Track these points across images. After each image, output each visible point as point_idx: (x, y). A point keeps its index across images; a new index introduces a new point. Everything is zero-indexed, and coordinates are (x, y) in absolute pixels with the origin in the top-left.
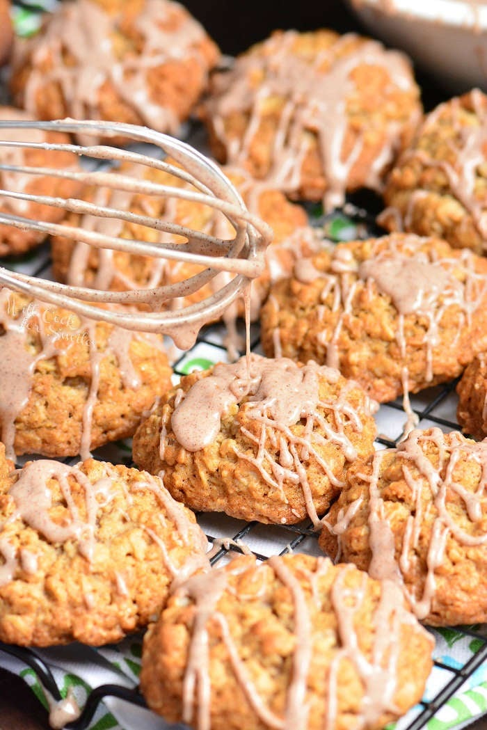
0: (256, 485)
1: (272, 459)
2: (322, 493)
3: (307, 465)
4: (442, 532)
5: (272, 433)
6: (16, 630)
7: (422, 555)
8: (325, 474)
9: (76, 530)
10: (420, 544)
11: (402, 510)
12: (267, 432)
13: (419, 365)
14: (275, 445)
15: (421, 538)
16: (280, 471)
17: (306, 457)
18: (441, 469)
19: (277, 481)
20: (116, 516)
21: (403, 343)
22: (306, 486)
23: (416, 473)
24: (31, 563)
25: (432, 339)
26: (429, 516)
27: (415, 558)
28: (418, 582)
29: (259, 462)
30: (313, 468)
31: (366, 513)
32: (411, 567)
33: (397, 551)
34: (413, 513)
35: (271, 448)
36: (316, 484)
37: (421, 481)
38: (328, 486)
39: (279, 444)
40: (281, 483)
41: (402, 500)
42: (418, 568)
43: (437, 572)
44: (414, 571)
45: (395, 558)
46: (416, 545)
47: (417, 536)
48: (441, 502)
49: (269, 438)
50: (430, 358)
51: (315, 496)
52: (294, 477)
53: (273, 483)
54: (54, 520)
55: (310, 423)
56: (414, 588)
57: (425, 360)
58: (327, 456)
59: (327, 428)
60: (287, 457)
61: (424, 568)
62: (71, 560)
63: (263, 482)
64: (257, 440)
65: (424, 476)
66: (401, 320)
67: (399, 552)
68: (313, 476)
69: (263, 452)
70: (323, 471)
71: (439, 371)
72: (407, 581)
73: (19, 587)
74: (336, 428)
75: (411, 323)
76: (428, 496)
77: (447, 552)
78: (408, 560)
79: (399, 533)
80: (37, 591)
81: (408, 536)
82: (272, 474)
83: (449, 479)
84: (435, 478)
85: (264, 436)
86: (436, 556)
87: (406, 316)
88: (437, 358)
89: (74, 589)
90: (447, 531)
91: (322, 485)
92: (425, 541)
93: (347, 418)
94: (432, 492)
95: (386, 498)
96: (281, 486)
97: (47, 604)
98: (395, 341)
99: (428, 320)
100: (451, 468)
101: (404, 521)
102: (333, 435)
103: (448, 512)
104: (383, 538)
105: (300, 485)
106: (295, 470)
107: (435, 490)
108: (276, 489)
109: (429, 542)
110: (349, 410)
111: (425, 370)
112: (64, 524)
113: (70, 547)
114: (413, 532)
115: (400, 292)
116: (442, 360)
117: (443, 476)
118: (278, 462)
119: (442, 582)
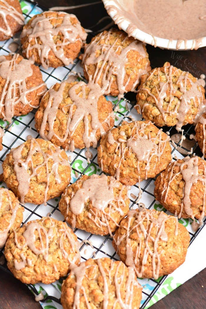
0: (94, 227)
1: (99, 219)
3: (109, 221)
4: (146, 253)
6: (26, 281)
7: (141, 259)
8: (114, 223)
9: (43, 251)
10: (140, 256)
11: (136, 244)
12: (98, 212)
13: (143, 175)
14: (100, 215)
15: (141, 254)
16: (101, 223)
17: (109, 219)
18: (147, 229)
19: (100, 226)
20: (54, 243)
21: (139, 169)
22: (109, 227)
23: (140, 231)
24: (30, 263)
25: (148, 168)
26: (143, 247)
27: (138, 260)
28: (139, 267)
29: (95, 221)
30: (111, 222)
31: (125, 243)
32: (138, 263)
33: (134, 257)
34: (139, 244)
35: (99, 216)
36: (112, 226)
37: (141, 234)
39: (101, 216)
40: (102, 227)
41: (135, 240)
42: (139, 263)
43: (145, 265)
44: (138, 264)
45: (133, 259)
46: (139, 256)
47: (139, 254)
48: (147, 243)
49: (98, 214)
50: (147, 174)
51: (111, 229)
52: (105, 225)
53: (99, 226)
54: (36, 248)
55: (110, 206)
56: (138, 269)
57: (145, 174)
58: (115, 217)
59: (115, 206)
60: (103, 219)
61: (141, 264)
62: (41, 261)
63: (96, 226)
64: (95, 214)
65: (142, 232)
66: (139, 162)
67: (134, 258)
68: (111, 224)
69: (96, 218)
71: (149, 177)
72: (136, 266)
73: (27, 269)
74: (118, 207)
75: (141, 163)
76: (143, 239)
77: (148, 260)
78: (137, 261)
79: (135, 252)
80: (32, 271)
81: (137, 254)
82: (99, 224)
83: (149, 234)
84: (145, 233)
85: (97, 213)
86: (145, 261)
87: (140, 161)
88: (149, 174)
89: (42, 269)
90: (148, 253)
92: (142, 256)
93: (121, 203)
94: (144, 237)
95: (131, 238)
96: (101, 227)
97: (35, 274)
98: (137, 168)
99: (147, 162)
100: (150, 230)
101: (136, 248)
102: (117, 209)
103: (149, 246)
104: (130, 253)
105: (107, 227)
106: (105, 223)
107: (145, 236)
108: (100, 228)
109: (143, 256)
110: (122, 200)
111: (145, 177)
112: (39, 249)
113: (41, 256)
114: (138, 252)
115: (139, 154)
116: (150, 174)
117: (148, 232)
118: (101, 220)
119: (146, 268)
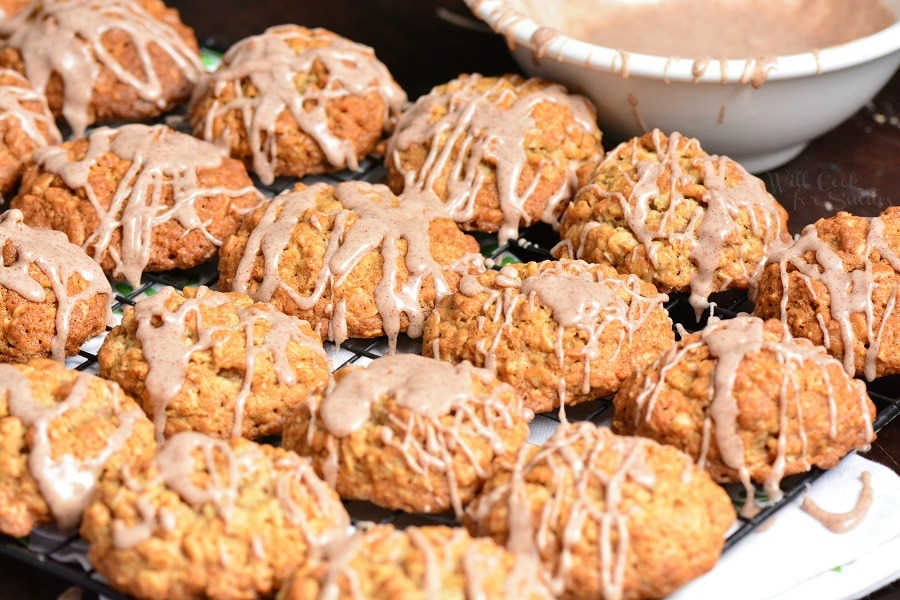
0: (401, 472)
1: (418, 446)
2: (467, 482)
3: (453, 453)
4: (580, 512)
5: (420, 421)
7: (558, 534)
8: (471, 463)
9: (216, 494)
10: (558, 523)
11: (543, 493)
12: (416, 421)
14: (423, 432)
15: (559, 518)
16: (426, 458)
17: (453, 445)
18: (584, 457)
19: (423, 468)
20: (258, 487)
21: (561, 354)
22: (452, 474)
23: (560, 460)
24: (170, 522)
26: (568, 499)
27: (551, 538)
28: (553, 561)
29: (405, 448)
30: (459, 458)
31: (506, 497)
32: (548, 546)
33: (534, 529)
34: (554, 496)
35: (418, 435)
36: (462, 475)
37: (564, 467)
38: (474, 477)
39: (426, 431)
40: (426, 469)
41: (543, 484)
42: (554, 546)
43: (573, 551)
44: (550, 550)
45: (533, 534)
46: (554, 525)
47: (555, 517)
48: (583, 487)
49: (417, 426)
50: (588, 370)
51: (461, 486)
52: (440, 464)
53: (419, 470)
54: (195, 485)
55: (460, 416)
56: (549, 566)
57: (583, 371)
58: (474, 447)
59: (477, 422)
60: (434, 444)
61: (560, 546)
62: (209, 522)
63: (408, 468)
64: (404, 427)
65: (568, 463)
66: (561, 332)
67: (536, 532)
68: (459, 465)
69: (410, 438)
70: (468, 461)
71: (596, 383)
72: (543, 559)
73: (156, 544)
74: (485, 422)
75: (570, 335)
76: (570, 481)
77: (585, 532)
78: (545, 539)
79: (538, 513)
80: (173, 549)
81: (546, 516)
82: (418, 462)
83: (592, 466)
84: (578, 465)
85: (412, 423)
86: (573, 535)
89: (210, 549)
90: (585, 512)
91: (468, 474)
92: (563, 522)
93: (498, 415)
94: (574, 478)
95: (528, 481)
96: (425, 472)
97: (182, 563)
98: (553, 352)
100: (594, 456)
101: (543, 502)
102: (482, 430)
103: (587, 495)
104: (522, 518)
105: (446, 474)
106: (441, 458)
107: (578, 476)
108: (420, 475)
109: (567, 521)
110: (500, 407)
111: (582, 381)
113: (209, 510)
114: (551, 512)
117: (586, 464)
118: (425, 449)
119: (578, 560)
